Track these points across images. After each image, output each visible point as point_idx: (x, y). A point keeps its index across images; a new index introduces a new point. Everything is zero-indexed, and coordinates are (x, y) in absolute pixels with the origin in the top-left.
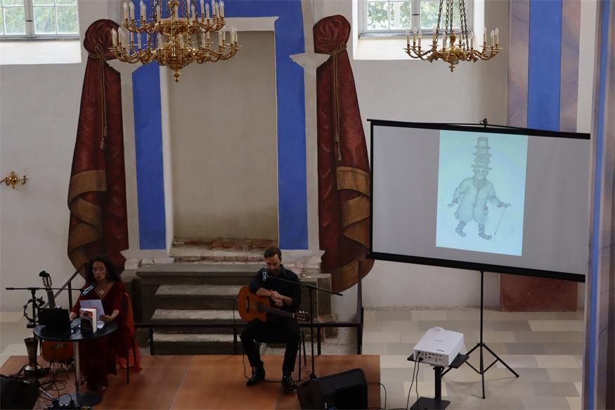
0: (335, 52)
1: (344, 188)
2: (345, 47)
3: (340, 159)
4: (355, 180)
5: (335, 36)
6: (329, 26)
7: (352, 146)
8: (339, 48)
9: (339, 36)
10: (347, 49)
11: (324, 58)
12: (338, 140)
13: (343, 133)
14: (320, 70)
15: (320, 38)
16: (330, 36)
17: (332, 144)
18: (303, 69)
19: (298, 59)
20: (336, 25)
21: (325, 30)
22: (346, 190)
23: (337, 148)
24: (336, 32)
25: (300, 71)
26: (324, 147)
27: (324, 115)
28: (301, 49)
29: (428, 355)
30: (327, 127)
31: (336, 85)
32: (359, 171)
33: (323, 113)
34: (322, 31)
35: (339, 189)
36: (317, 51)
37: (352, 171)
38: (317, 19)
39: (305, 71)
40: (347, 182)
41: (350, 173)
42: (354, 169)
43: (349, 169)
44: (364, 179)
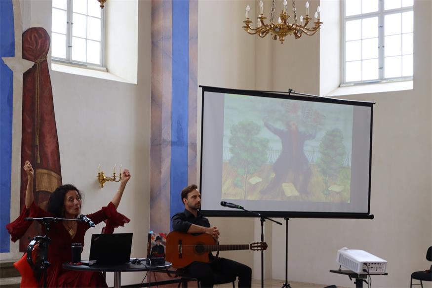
0: (38, 60)
1: (41, 190)
2: (46, 57)
3: (39, 161)
4: (50, 182)
5: (39, 47)
6: (34, 35)
7: (49, 150)
8: (42, 58)
9: (41, 47)
10: (48, 59)
11: (29, 65)
12: (38, 144)
13: (42, 137)
14: (26, 75)
15: (27, 46)
16: (35, 45)
17: (33, 147)
18: (12, 72)
19: (9, 62)
20: (40, 36)
21: (31, 39)
22: (43, 191)
23: (37, 151)
24: (40, 44)
25: (9, 73)
26: (26, 149)
27: (28, 119)
28: (11, 54)
29: (371, 266)
30: (29, 130)
31: (38, 91)
32: (53, 173)
33: (27, 117)
34: (29, 40)
35: (37, 190)
36: (24, 57)
37: (48, 174)
38: (25, 28)
39: (14, 74)
40: (44, 184)
41: (46, 176)
42: (50, 172)
43: (45, 171)
44: (56, 181)
